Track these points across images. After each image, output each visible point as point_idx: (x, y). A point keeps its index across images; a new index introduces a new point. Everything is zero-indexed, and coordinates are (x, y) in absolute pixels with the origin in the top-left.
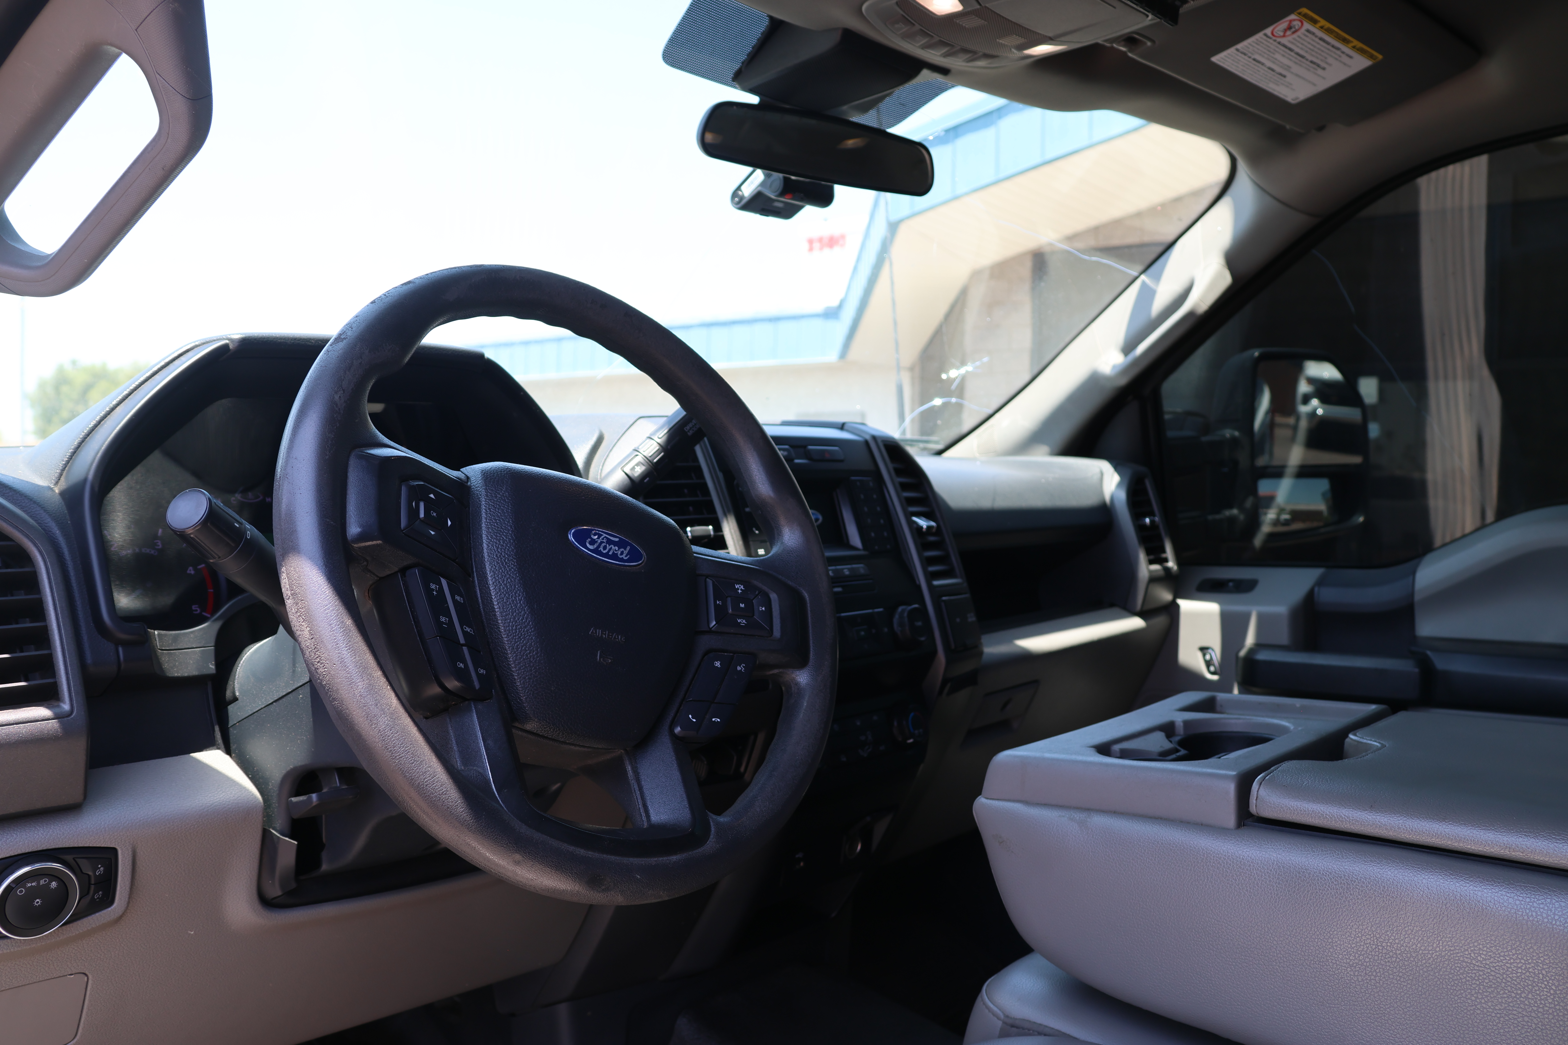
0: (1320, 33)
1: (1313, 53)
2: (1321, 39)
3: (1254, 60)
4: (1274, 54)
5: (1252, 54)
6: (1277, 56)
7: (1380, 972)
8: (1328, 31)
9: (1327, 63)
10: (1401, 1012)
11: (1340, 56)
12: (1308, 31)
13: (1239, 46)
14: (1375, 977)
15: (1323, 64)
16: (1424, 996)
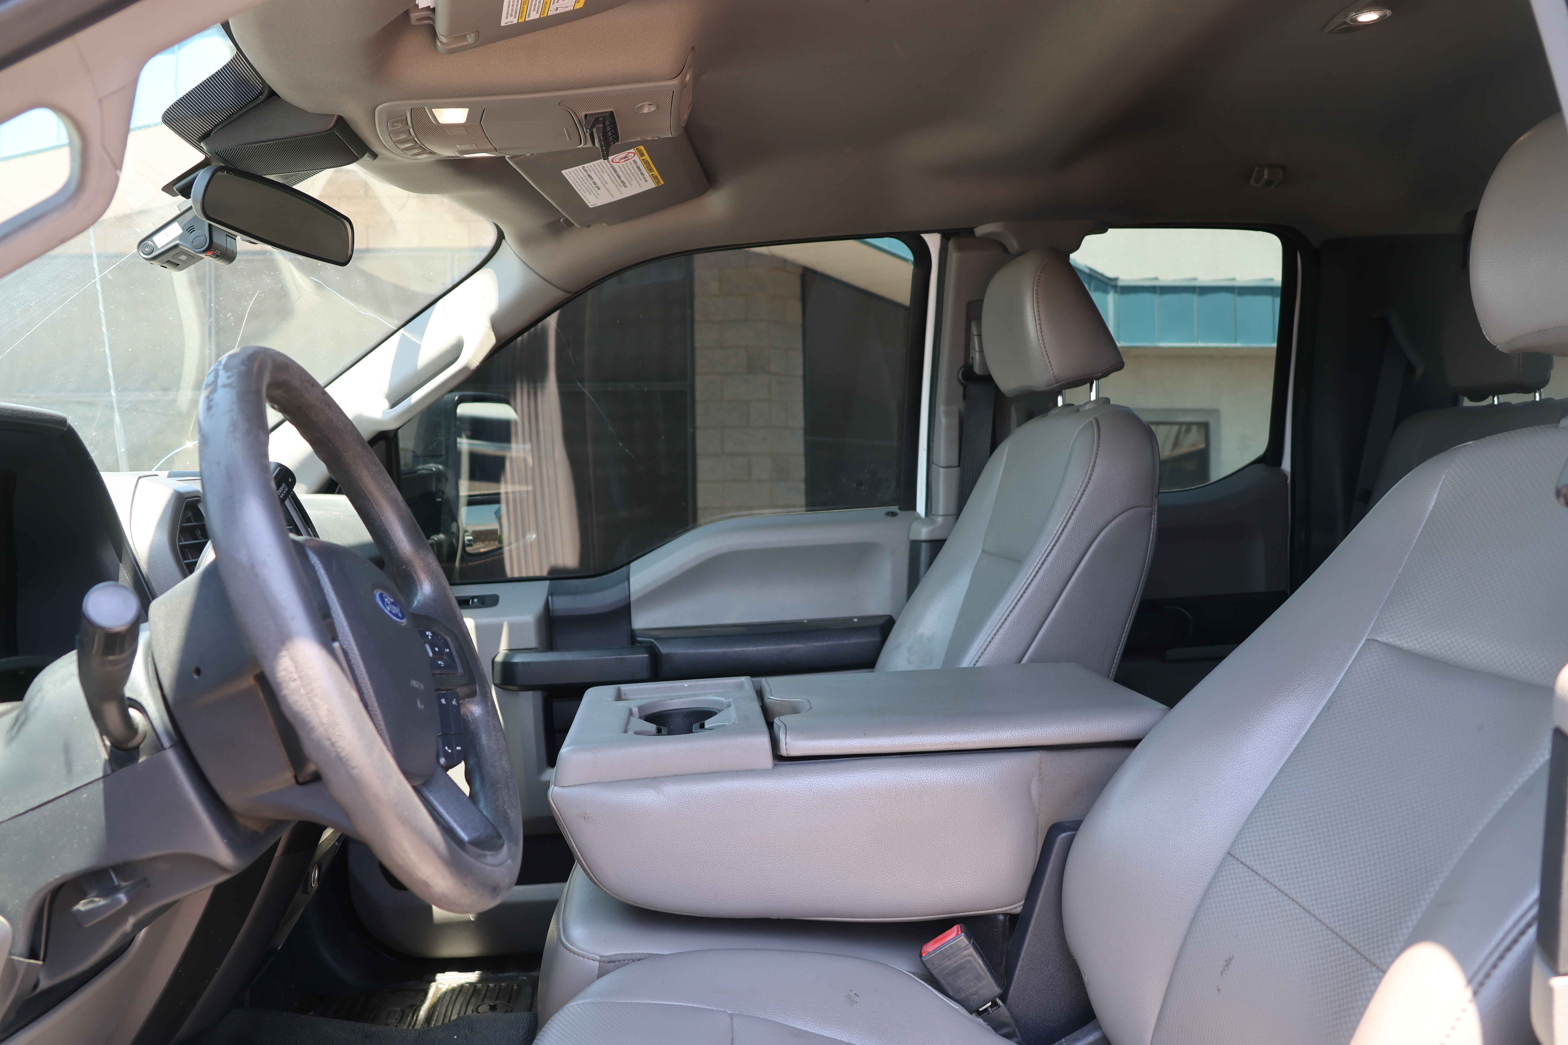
0: (640, 164)
1: (627, 176)
2: (638, 168)
3: (589, 175)
4: (604, 173)
5: (591, 171)
6: (605, 176)
7: (887, 839)
8: (645, 162)
9: (630, 183)
10: (902, 862)
11: (641, 180)
12: (634, 161)
13: (585, 165)
14: (884, 843)
15: (627, 184)
16: (915, 847)
